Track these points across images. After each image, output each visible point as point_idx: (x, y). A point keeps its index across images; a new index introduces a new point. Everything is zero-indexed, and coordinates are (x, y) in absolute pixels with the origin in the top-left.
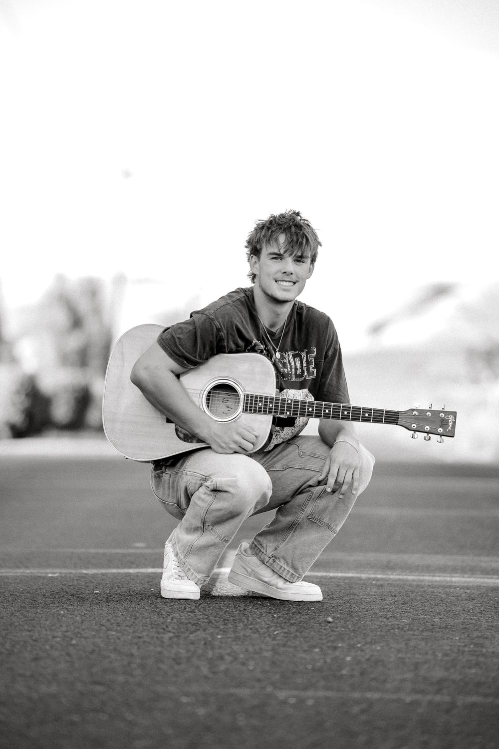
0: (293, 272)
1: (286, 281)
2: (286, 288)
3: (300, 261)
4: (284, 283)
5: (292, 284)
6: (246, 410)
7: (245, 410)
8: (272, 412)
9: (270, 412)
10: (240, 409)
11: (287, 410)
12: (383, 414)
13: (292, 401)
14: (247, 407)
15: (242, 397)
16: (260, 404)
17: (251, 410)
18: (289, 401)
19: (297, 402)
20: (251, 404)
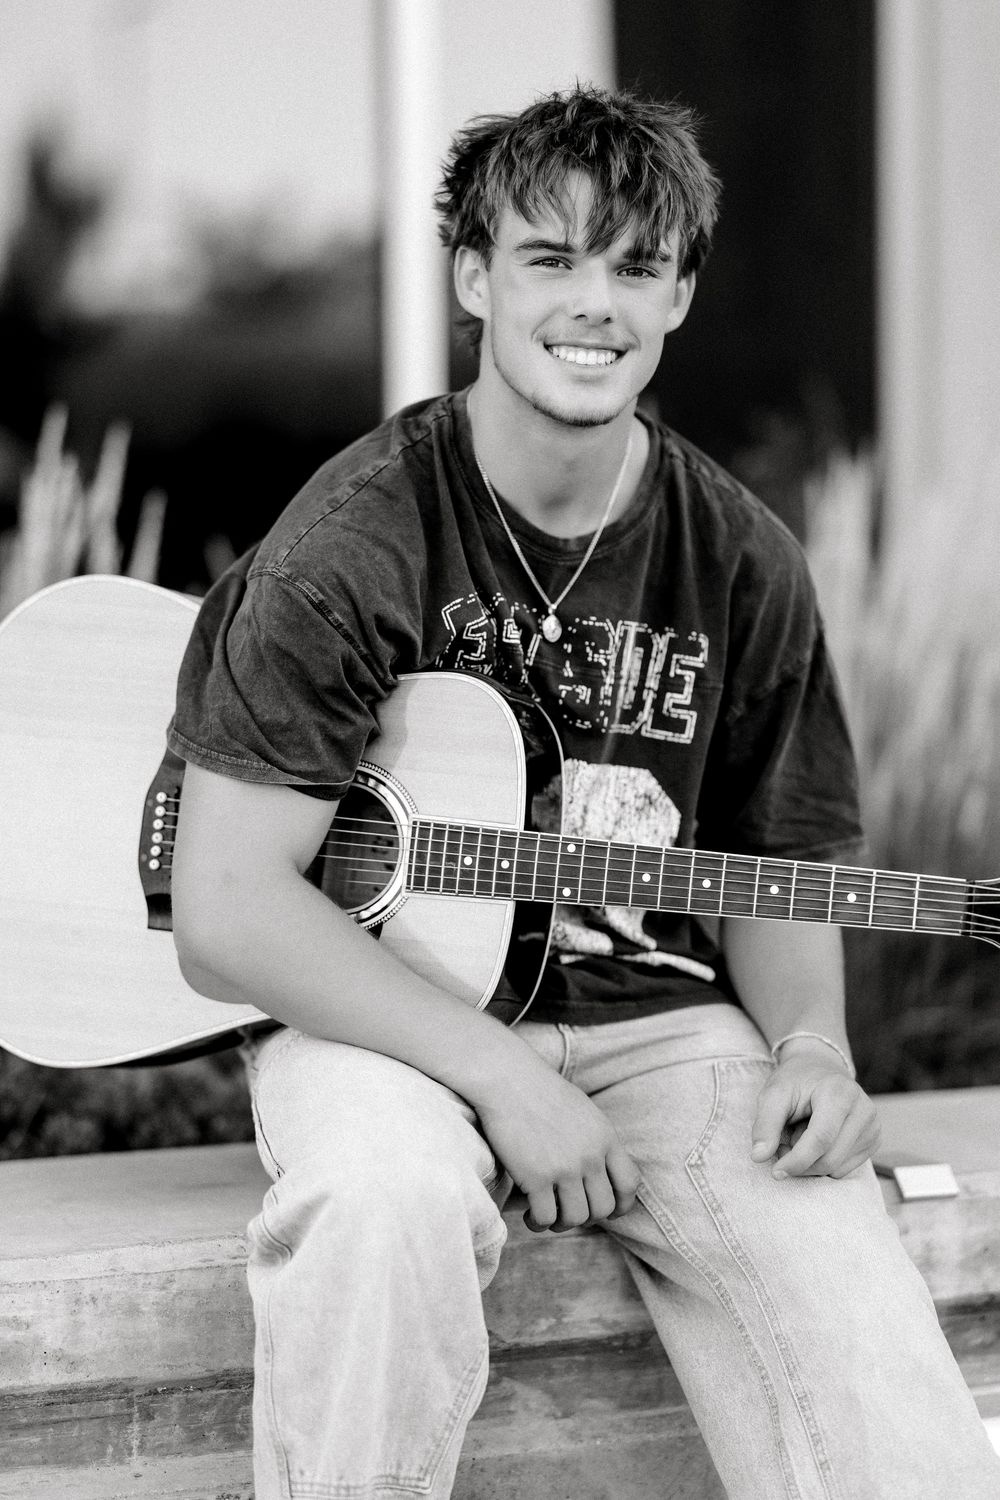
0: (614, 315)
1: (588, 348)
2: (589, 372)
3: (638, 272)
4: (581, 357)
5: (611, 356)
6: (419, 882)
7: (417, 883)
8: (507, 889)
9: (503, 890)
10: (400, 877)
11: (563, 883)
12: (911, 893)
13: (579, 847)
14: (420, 870)
15: (405, 833)
16: (468, 861)
17: (434, 883)
18: (571, 848)
19: (595, 848)
20: (436, 858)
